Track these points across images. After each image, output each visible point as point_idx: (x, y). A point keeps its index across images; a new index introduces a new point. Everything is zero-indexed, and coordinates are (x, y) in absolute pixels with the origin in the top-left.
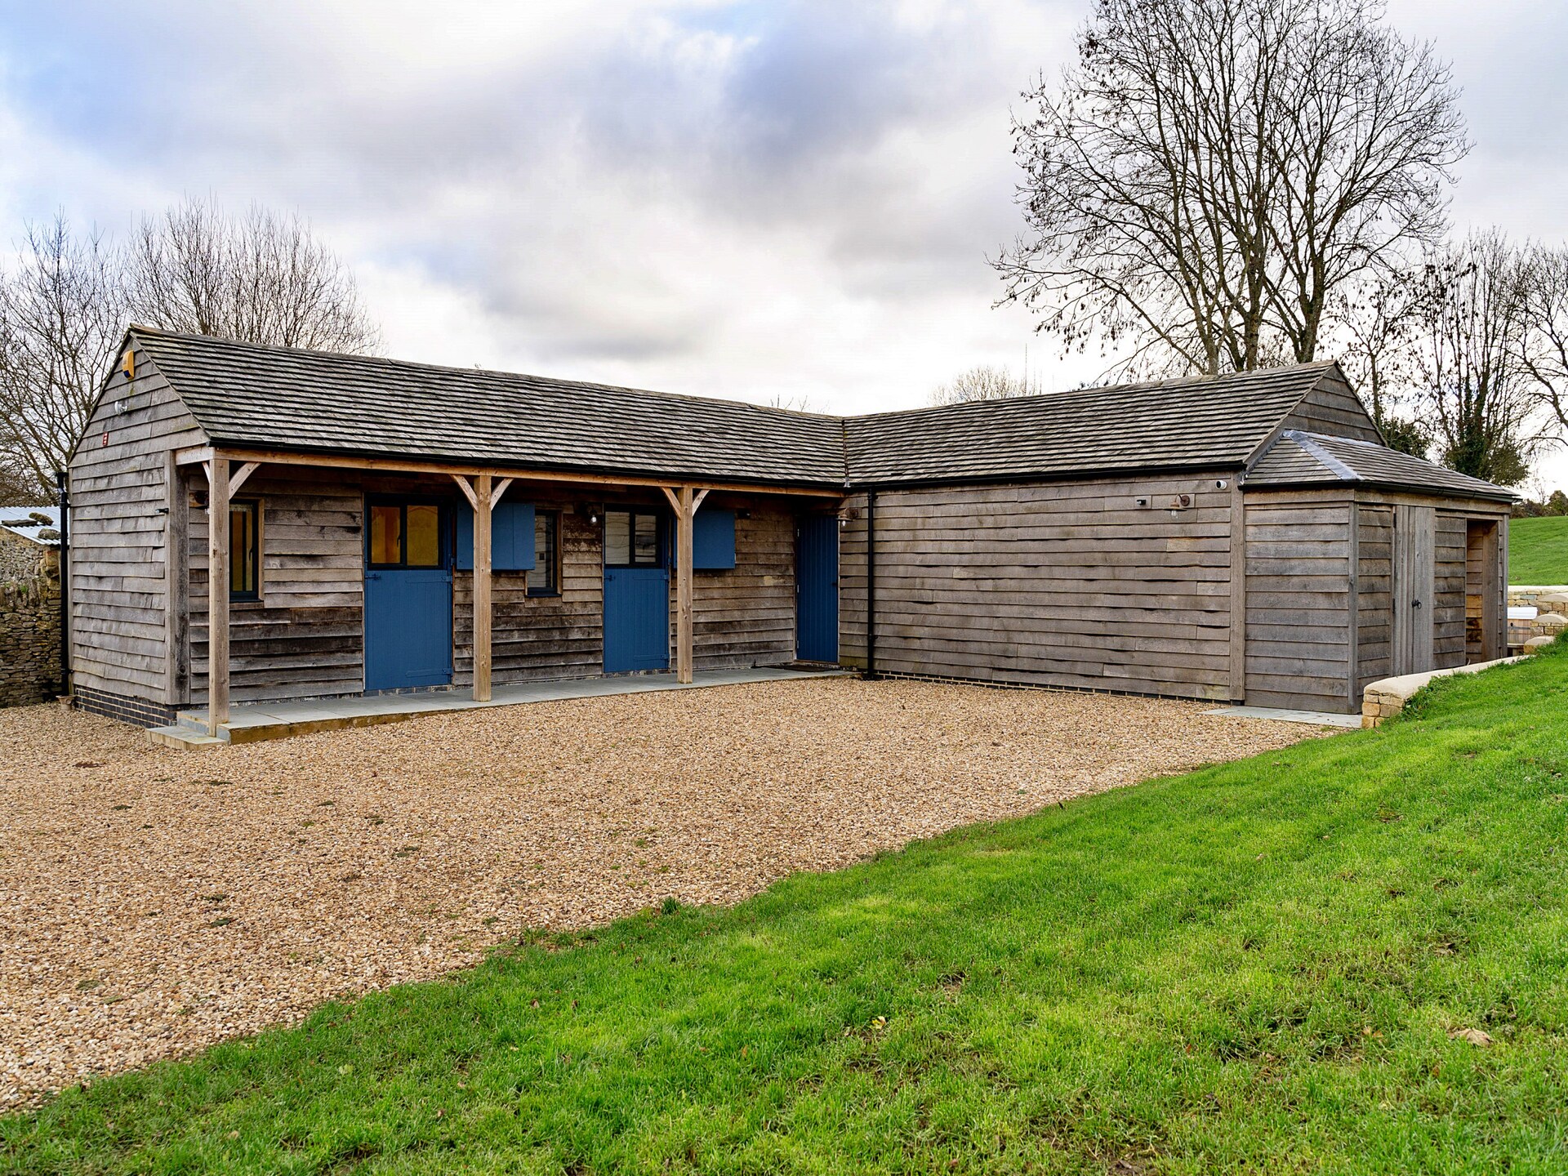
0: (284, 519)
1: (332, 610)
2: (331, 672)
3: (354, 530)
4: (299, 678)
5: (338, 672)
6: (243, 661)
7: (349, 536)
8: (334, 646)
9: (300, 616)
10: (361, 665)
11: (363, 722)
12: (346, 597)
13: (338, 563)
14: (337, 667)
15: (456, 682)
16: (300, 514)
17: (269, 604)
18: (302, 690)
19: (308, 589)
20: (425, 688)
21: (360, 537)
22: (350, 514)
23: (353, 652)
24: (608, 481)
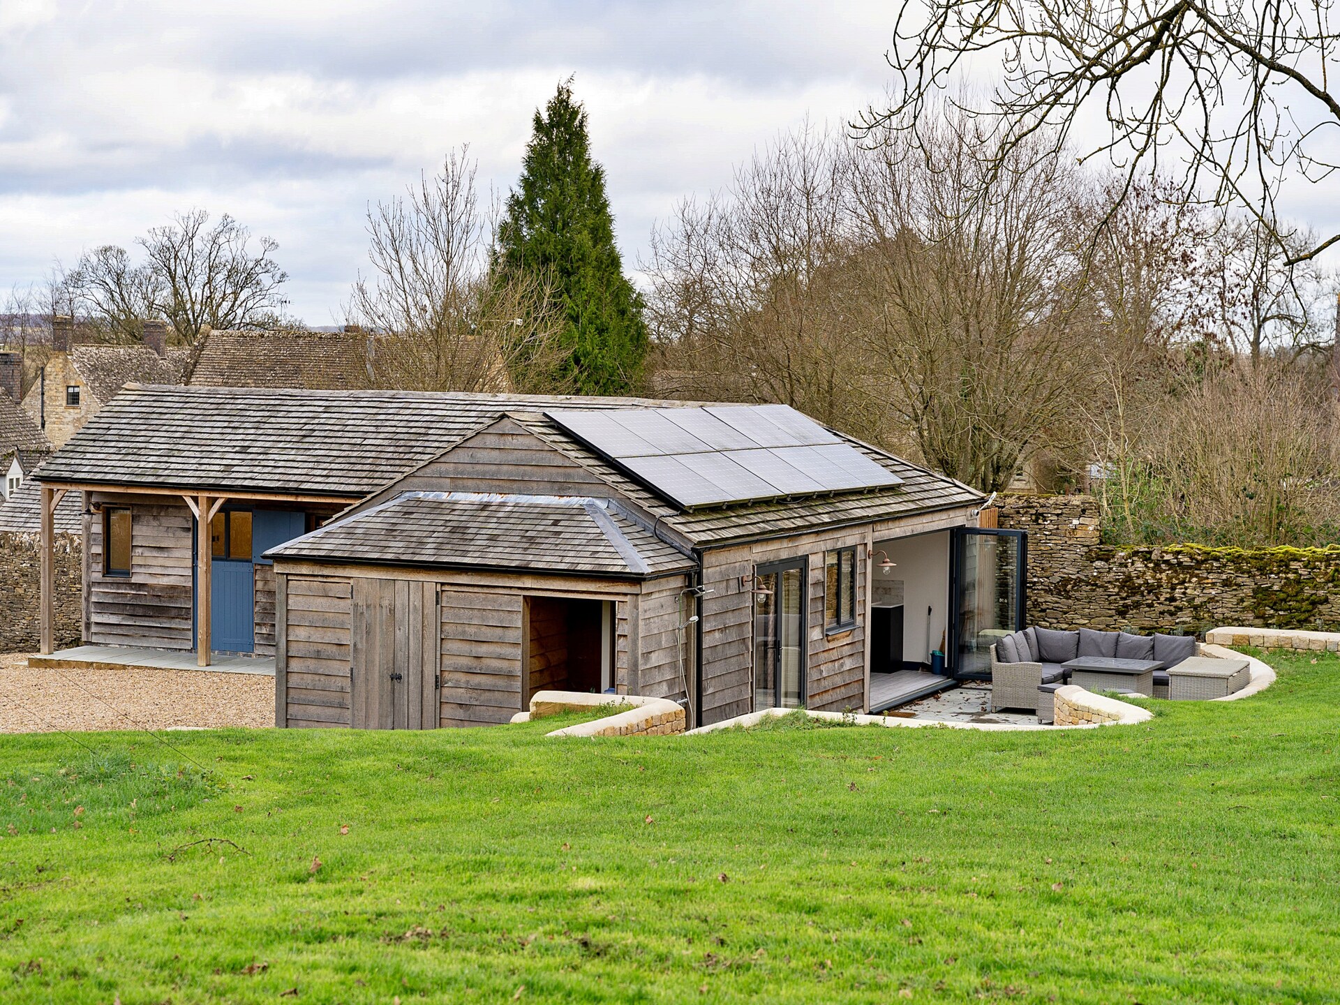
0: (145, 519)
1: (173, 588)
2: (171, 631)
3: (188, 530)
4: (153, 634)
5: (176, 632)
6: (120, 617)
7: (184, 534)
8: (173, 613)
9: (154, 590)
10: (189, 630)
12: (182, 578)
13: (176, 554)
14: (177, 629)
15: (256, 652)
16: (155, 518)
17: (134, 580)
18: (153, 642)
19: (159, 571)
20: (235, 652)
21: (190, 535)
22: (185, 518)
23: (186, 619)
24: (300, 499)
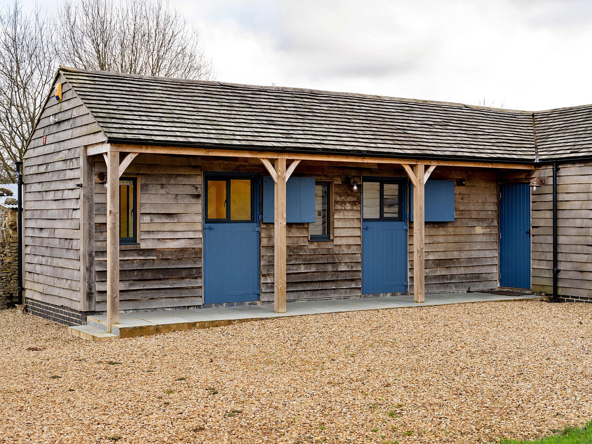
0: (152, 190)
1: (183, 250)
2: (181, 291)
3: (197, 196)
4: (162, 295)
5: (186, 291)
6: (127, 283)
7: (194, 200)
8: (184, 274)
9: (163, 254)
10: (201, 287)
11: (203, 325)
12: (192, 241)
13: (186, 219)
14: (186, 288)
15: (262, 299)
16: (163, 186)
17: (143, 246)
18: (164, 303)
19: (169, 236)
20: (241, 303)
21: (200, 201)
22: (194, 186)
23: (196, 278)
24: (365, 161)
